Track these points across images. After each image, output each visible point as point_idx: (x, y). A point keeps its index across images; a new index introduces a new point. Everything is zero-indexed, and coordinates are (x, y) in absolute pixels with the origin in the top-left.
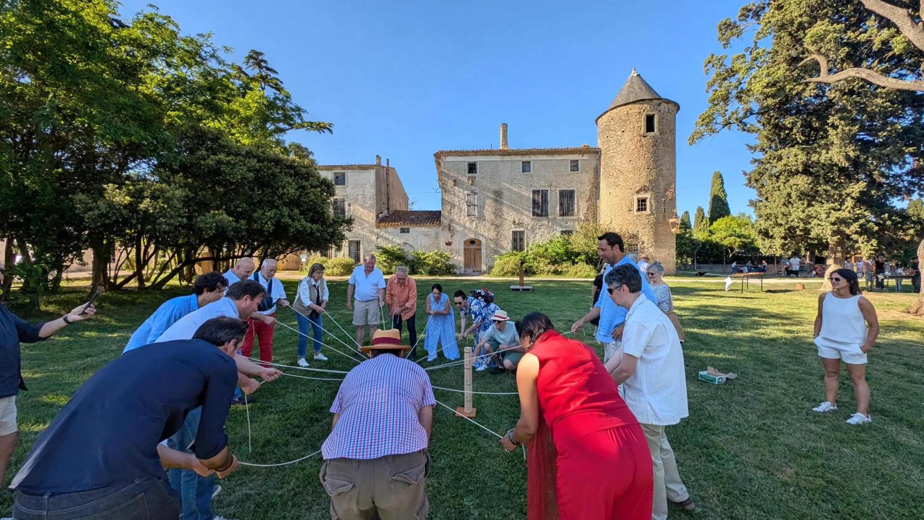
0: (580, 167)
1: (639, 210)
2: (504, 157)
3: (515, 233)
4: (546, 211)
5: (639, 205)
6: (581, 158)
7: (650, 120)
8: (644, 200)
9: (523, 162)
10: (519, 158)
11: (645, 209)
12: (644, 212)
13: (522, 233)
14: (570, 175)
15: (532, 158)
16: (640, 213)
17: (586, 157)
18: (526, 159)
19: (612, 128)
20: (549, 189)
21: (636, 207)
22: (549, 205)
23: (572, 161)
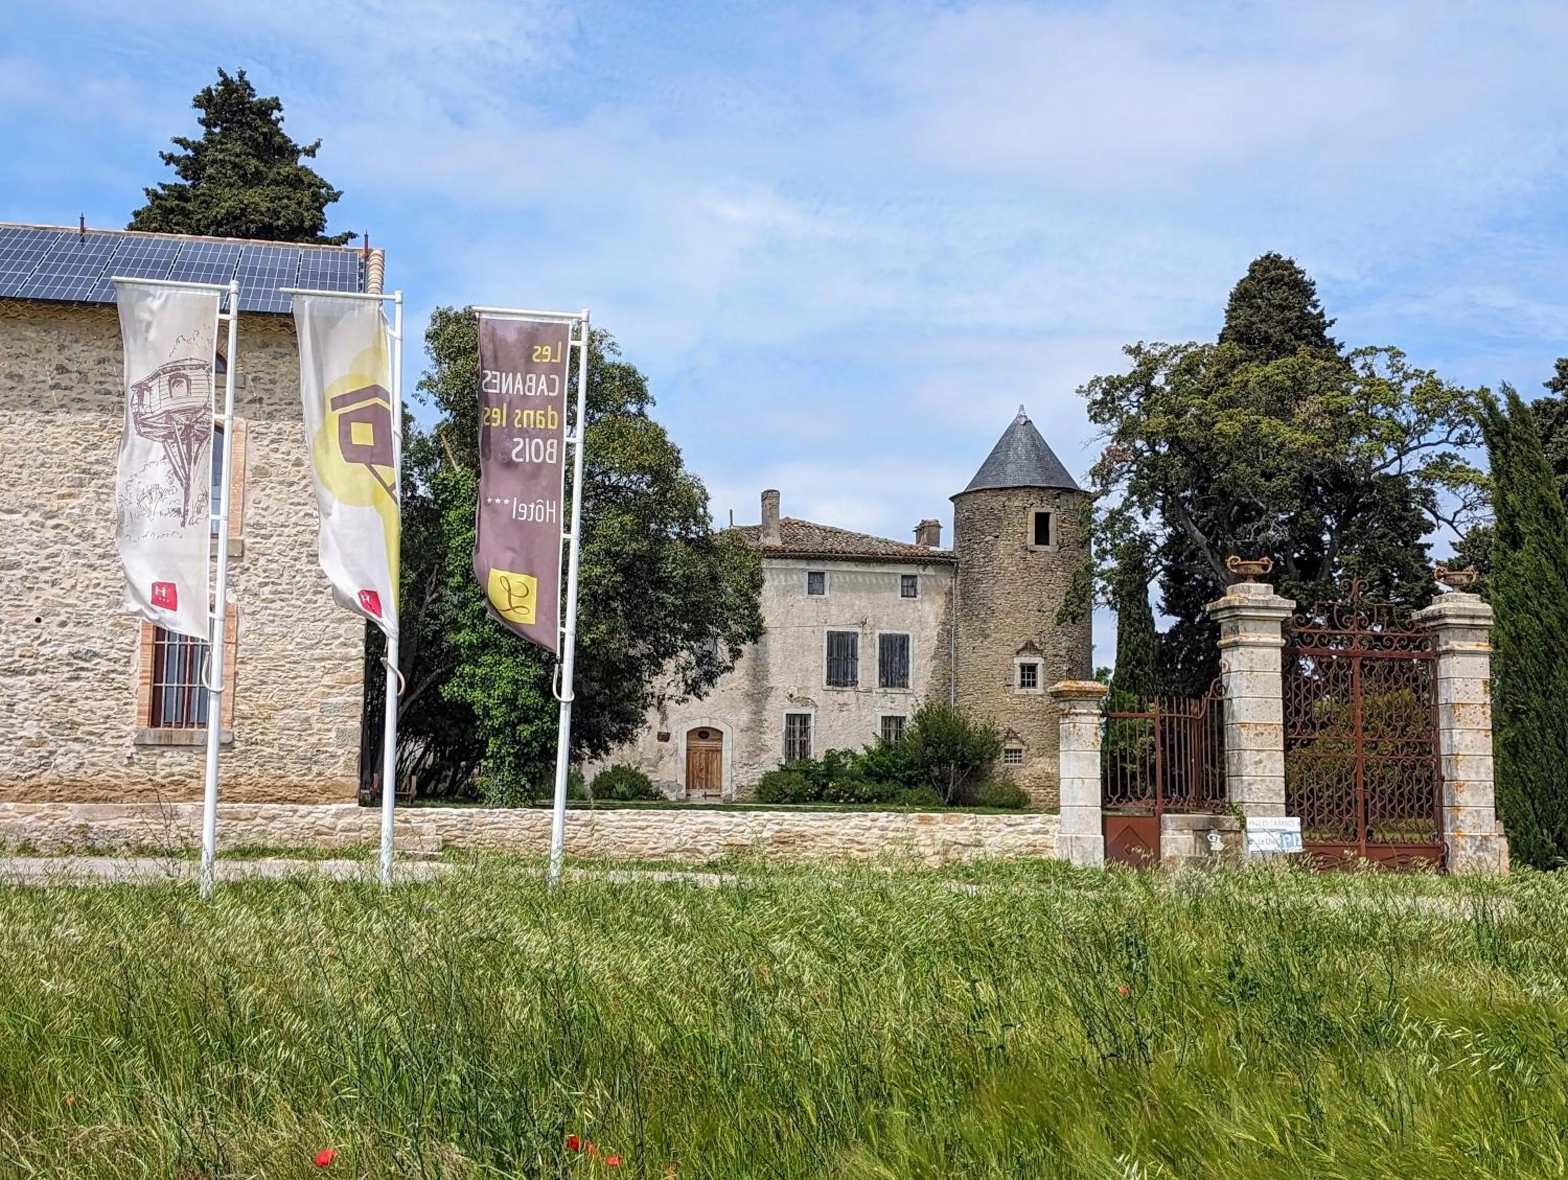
0: (919, 590)
1: (1023, 685)
2: (774, 561)
3: (791, 718)
4: (854, 676)
5: (1023, 676)
6: (921, 572)
7: (1042, 521)
8: (1032, 668)
9: (810, 574)
10: (802, 565)
11: (1034, 684)
12: (1031, 690)
13: (805, 718)
14: (900, 605)
15: (829, 567)
16: (1023, 691)
17: (930, 571)
18: (816, 567)
19: (978, 526)
20: (858, 630)
21: (1018, 679)
22: (860, 663)
23: (904, 577)
